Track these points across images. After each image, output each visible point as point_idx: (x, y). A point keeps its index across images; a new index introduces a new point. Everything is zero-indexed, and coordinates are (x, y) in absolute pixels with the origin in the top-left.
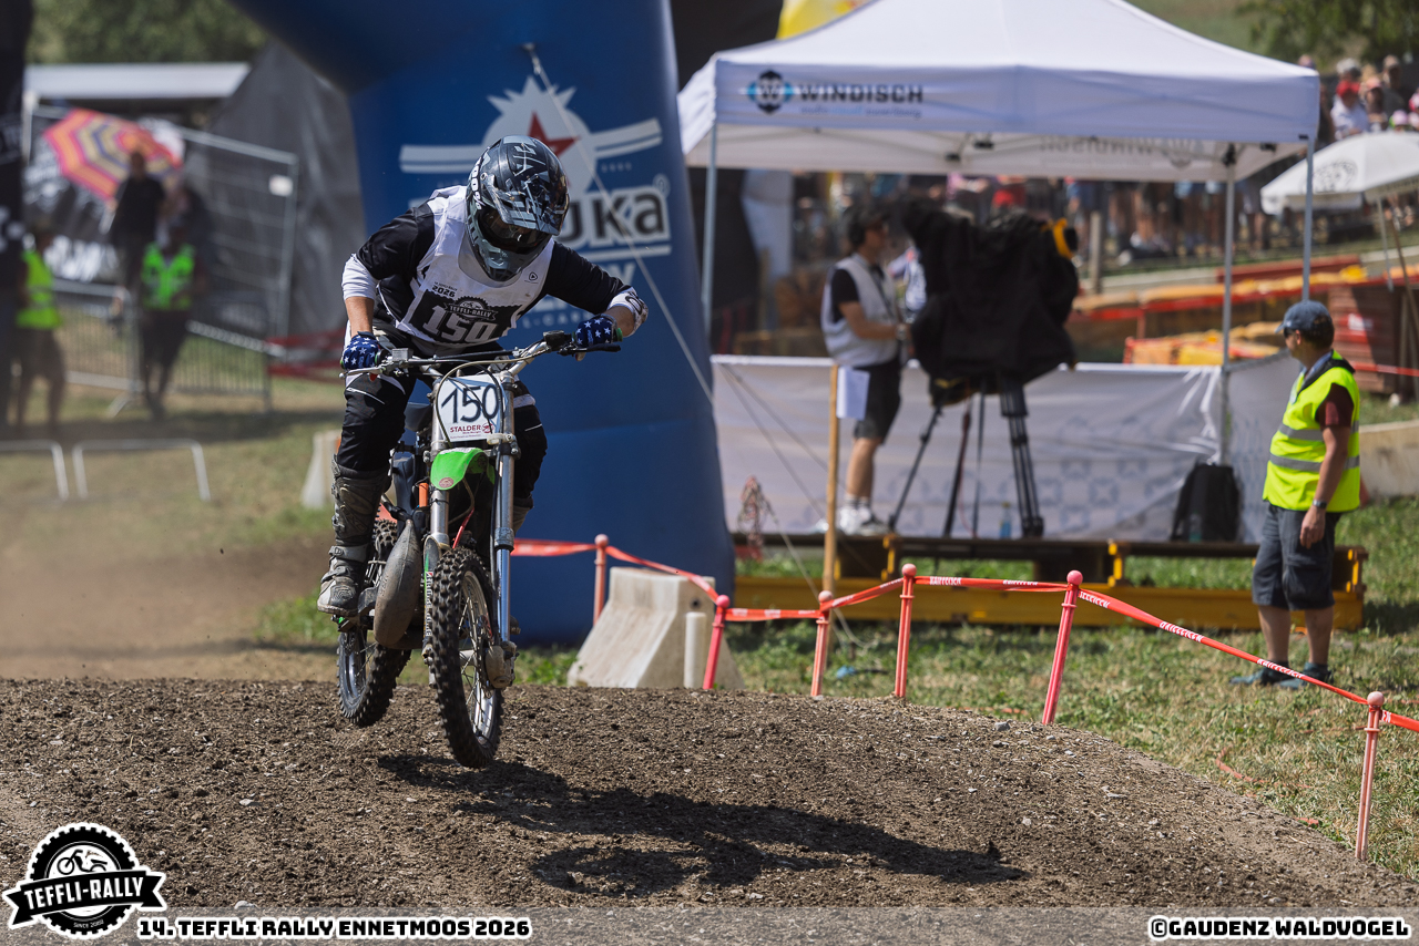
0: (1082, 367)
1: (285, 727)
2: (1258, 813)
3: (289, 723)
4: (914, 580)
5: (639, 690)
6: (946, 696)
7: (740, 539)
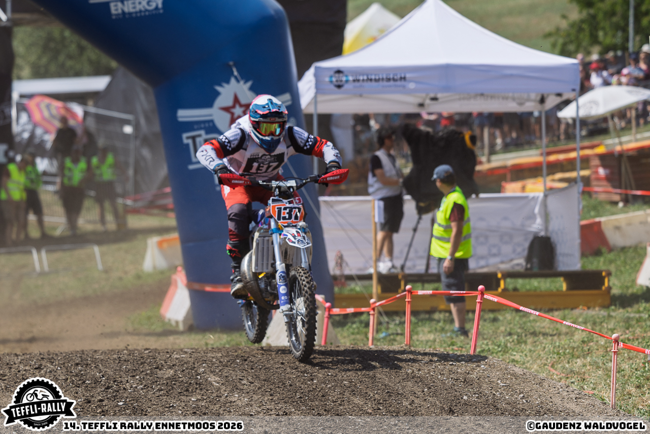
0: (482, 195)
2: (567, 389)
3: (138, 368)
4: (411, 293)
6: (429, 344)
7: (335, 278)
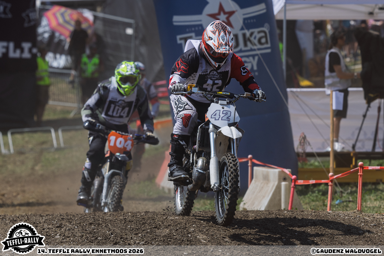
1: (139, 229)
3: (141, 227)
4: (363, 168)
5: (265, 211)
6: (376, 209)
